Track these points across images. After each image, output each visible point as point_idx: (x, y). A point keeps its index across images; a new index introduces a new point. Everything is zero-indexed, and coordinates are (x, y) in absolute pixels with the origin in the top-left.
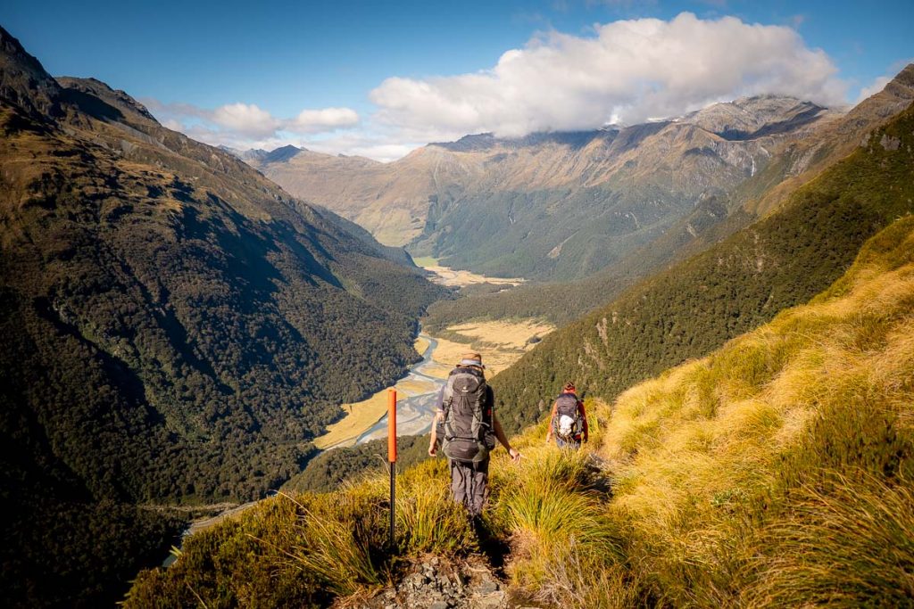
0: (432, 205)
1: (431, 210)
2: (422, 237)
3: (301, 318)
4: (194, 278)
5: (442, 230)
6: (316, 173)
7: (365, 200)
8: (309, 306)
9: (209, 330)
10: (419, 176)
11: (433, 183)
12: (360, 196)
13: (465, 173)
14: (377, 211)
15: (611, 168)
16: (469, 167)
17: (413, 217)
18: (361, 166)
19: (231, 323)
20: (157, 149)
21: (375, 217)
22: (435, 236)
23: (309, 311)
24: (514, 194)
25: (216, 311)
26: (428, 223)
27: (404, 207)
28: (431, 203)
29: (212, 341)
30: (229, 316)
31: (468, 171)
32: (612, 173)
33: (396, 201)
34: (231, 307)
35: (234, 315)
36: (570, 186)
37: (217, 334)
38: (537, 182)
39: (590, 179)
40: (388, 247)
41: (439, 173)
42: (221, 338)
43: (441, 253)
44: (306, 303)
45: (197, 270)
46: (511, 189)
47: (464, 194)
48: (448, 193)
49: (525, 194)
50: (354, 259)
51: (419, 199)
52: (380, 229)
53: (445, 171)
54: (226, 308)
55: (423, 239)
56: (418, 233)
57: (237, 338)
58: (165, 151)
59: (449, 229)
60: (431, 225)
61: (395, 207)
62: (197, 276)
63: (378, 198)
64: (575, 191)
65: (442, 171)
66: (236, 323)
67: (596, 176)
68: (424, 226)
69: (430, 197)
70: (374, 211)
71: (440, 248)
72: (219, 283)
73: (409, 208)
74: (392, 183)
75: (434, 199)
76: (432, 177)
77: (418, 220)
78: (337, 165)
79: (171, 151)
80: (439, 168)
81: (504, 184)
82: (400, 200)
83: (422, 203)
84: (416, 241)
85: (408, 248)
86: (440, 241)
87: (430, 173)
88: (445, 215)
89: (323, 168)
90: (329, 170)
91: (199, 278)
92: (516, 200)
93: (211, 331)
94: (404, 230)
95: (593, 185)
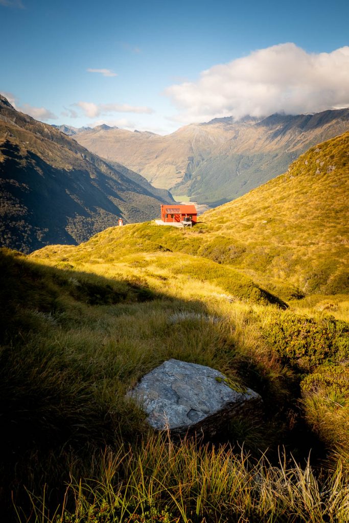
0: (190, 163)
1: (189, 165)
2: (182, 183)
3: (76, 230)
4: (4, 203)
5: (194, 179)
6: (119, 142)
7: (148, 159)
8: (83, 223)
9: (9, 236)
10: (183, 144)
11: (191, 149)
12: (146, 157)
13: (212, 142)
14: (155, 166)
15: (304, 140)
16: (214, 139)
17: (177, 170)
18: (147, 138)
19: (25, 232)
20: (8, 125)
21: (154, 170)
22: (190, 182)
23: (83, 226)
24: (241, 157)
25: (16, 224)
26: (186, 174)
27: (172, 164)
28: (189, 162)
29: (10, 242)
30: (24, 227)
31: (214, 141)
32: (305, 143)
33: (167, 160)
34: (25, 222)
35: (28, 227)
36: (277, 151)
37: (14, 238)
38: (257, 149)
39: (291, 147)
40: (157, 189)
41: (195, 142)
42: (16, 241)
43: (193, 194)
44: (82, 221)
45: (7, 198)
46: (239, 153)
47: (210, 156)
48: (201, 155)
49: (248, 157)
50: (128, 196)
51: (182, 159)
52: (157, 178)
53: (199, 141)
54: (22, 222)
55: (183, 184)
56: (179, 180)
57: (28, 241)
58: (14, 126)
59: (199, 178)
60: (188, 176)
61: (166, 164)
62: (6, 202)
63: (156, 158)
64: (280, 155)
65: (197, 141)
66: (29, 232)
67: (295, 145)
68: (184, 176)
69: (188, 158)
70: (153, 166)
71: (192, 190)
72: (21, 207)
73: (175, 165)
74: (166, 149)
75: (191, 159)
76: (191, 145)
77: (180, 172)
78: (132, 137)
79: (18, 126)
80: (196, 140)
81: (235, 150)
82: (169, 159)
83: (183, 161)
84: (178, 185)
85: (173, 190)
86: (193, 186)
87: (190, 142)
88: (197, 169)
89: (124, 139)
90: (127, 140)
91: (7, 204)
92: (242, 160)
93: (10, 236)
94: (171, 178)
95: (291, 151)
